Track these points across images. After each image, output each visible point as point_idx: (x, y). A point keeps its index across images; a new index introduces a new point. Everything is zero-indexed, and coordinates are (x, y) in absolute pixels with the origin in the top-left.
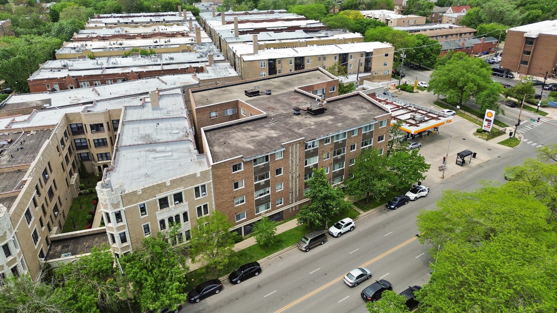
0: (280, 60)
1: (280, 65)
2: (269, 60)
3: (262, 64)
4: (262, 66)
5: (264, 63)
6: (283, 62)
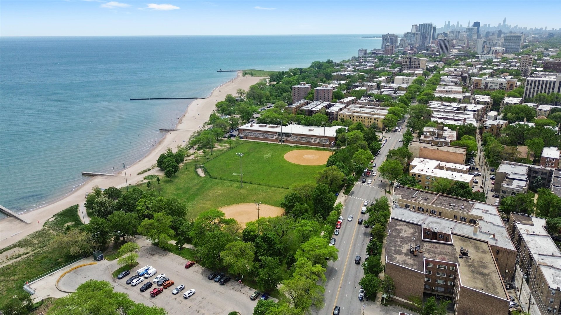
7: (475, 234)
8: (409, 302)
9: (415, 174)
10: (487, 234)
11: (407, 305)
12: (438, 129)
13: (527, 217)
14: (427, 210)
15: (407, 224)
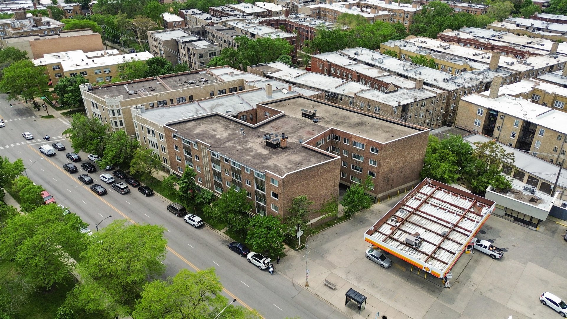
0: (503, 115)
1: (501, 121)
2: (490, 110)
3: (479, 110)
4: (479, 113)
5: (482, 111)
6: (506, 119)
7: (270, 97)
8: (321, 217)
9: (74, 72)
10: (277, 92)
11: (318, 224)
12: (18, 17)
13: (263, 67)
14: (172, 100)
15: (199, 122)
